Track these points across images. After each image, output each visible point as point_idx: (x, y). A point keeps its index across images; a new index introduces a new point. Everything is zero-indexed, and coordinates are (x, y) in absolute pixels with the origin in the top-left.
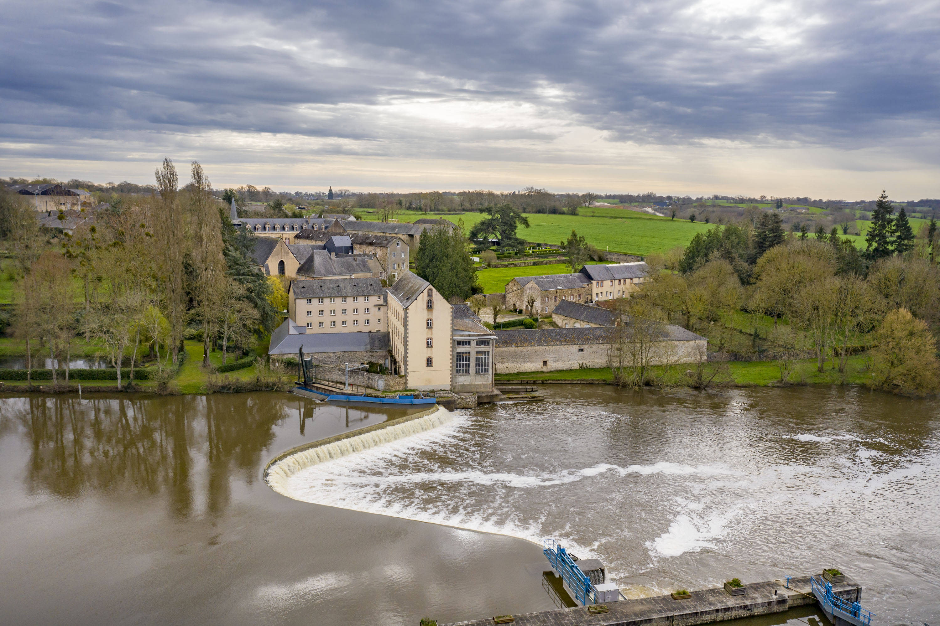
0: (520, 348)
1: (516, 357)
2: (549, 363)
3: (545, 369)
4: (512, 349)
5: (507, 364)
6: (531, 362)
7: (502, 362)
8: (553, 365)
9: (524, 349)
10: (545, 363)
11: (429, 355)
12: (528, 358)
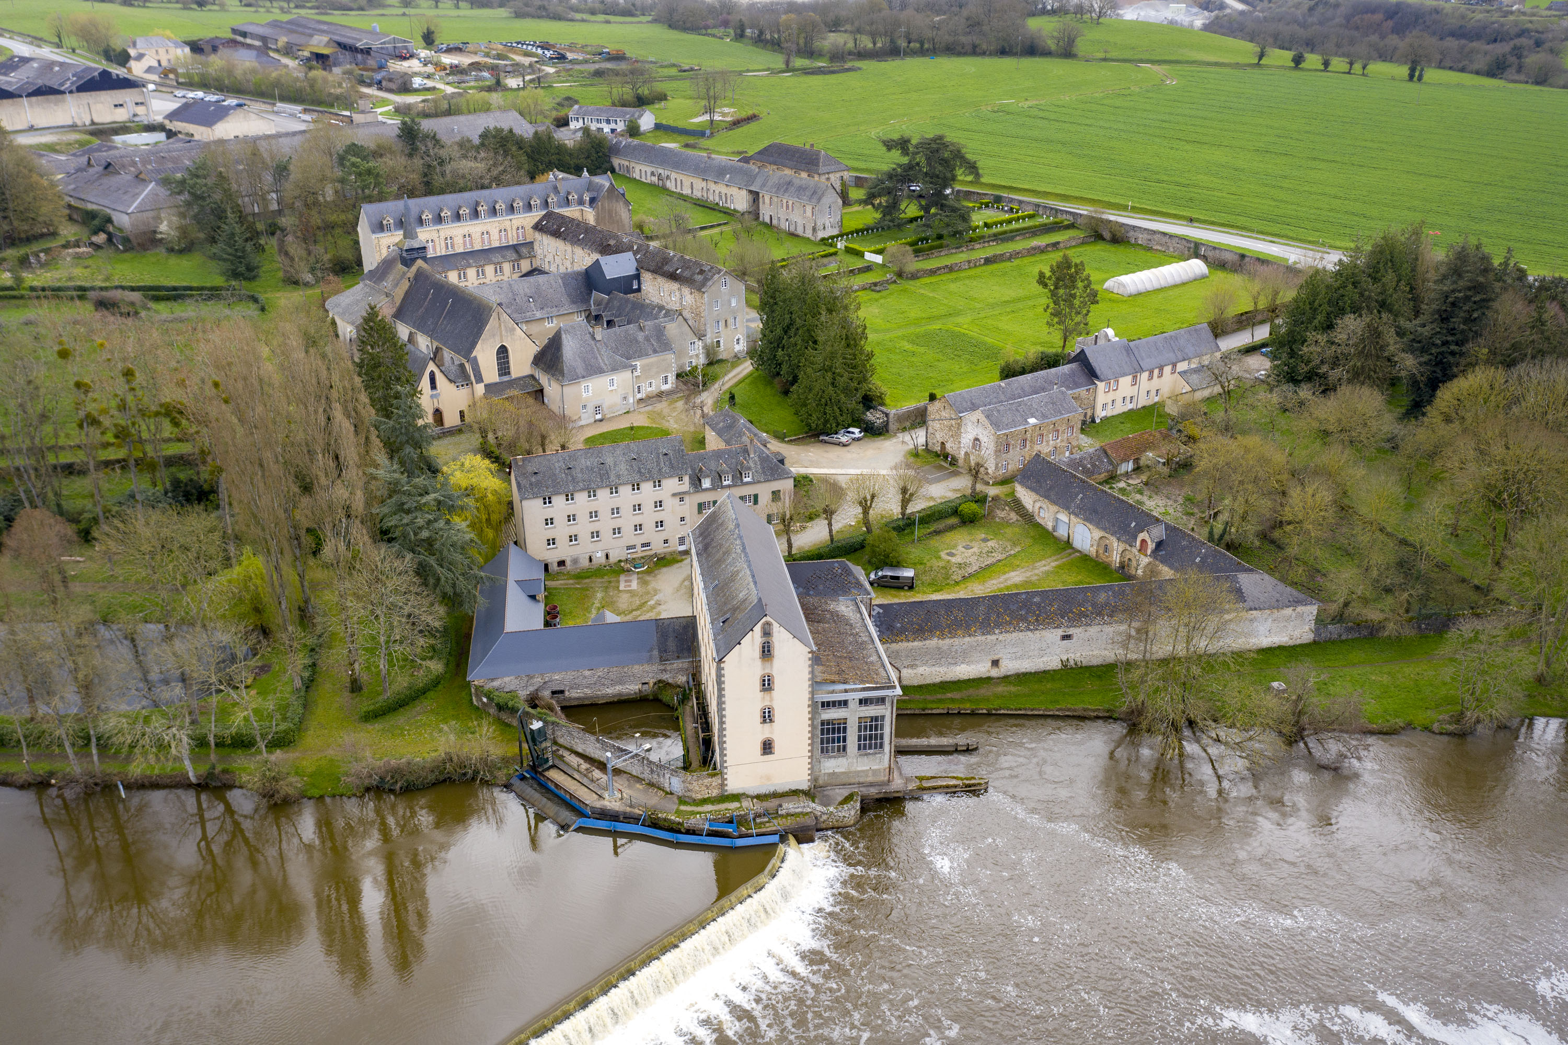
0: (948, 641)
1: (940, 656)
2: (1003, 663)
3: (995, 673)
4: (933, 643)
5: (921, 670)
6: (968, 663)
7: (912, 666)
8: (1010, 666)
9: (956, 641)
10: (995, 663)
11: (767, 735)
12: (964, 656)
